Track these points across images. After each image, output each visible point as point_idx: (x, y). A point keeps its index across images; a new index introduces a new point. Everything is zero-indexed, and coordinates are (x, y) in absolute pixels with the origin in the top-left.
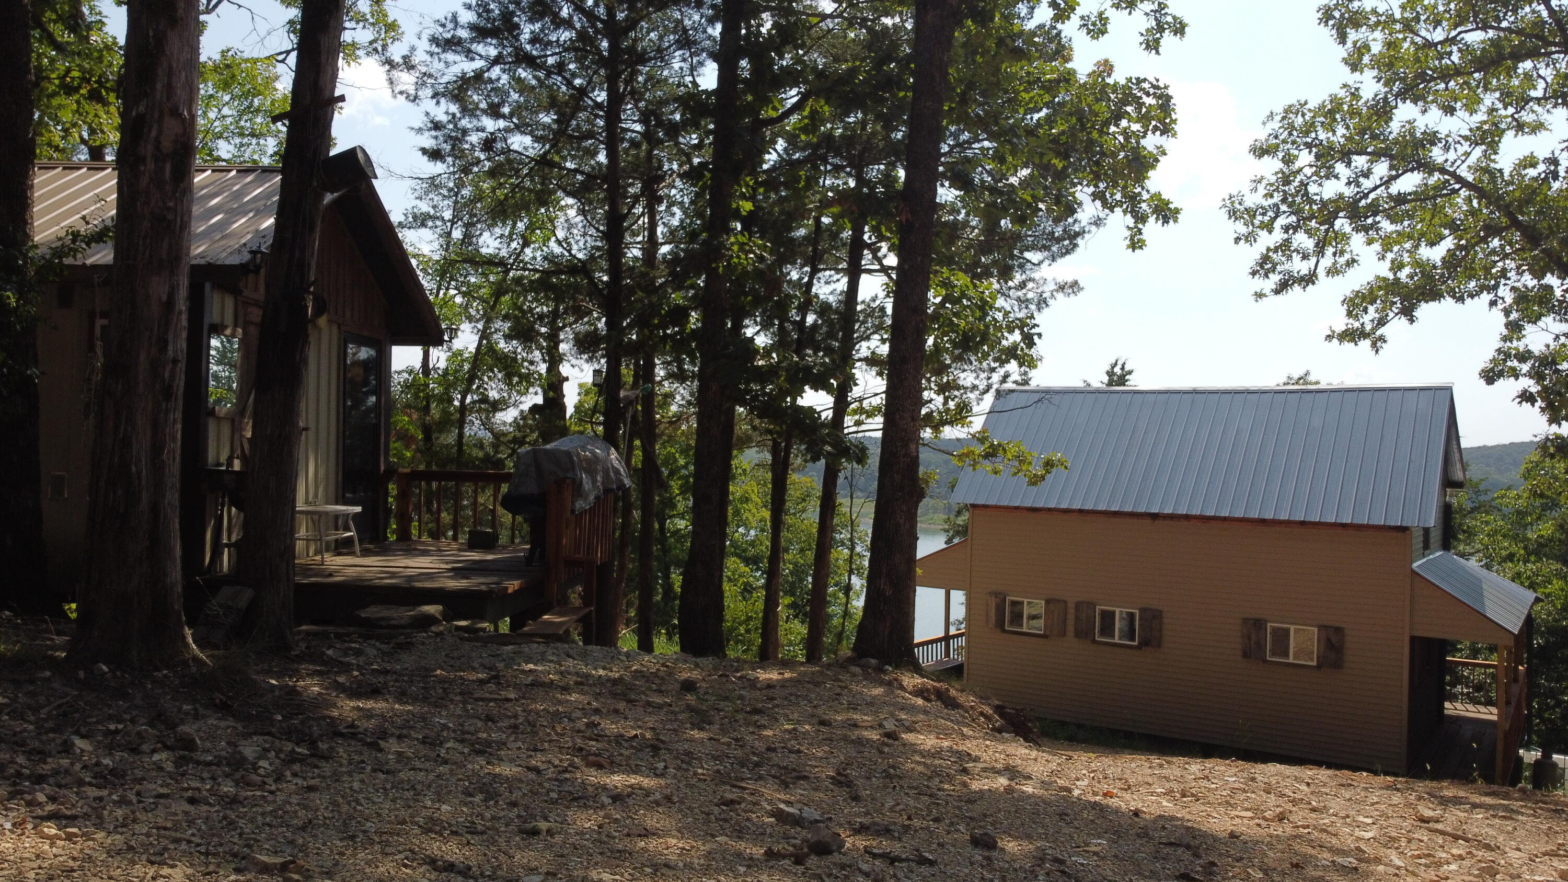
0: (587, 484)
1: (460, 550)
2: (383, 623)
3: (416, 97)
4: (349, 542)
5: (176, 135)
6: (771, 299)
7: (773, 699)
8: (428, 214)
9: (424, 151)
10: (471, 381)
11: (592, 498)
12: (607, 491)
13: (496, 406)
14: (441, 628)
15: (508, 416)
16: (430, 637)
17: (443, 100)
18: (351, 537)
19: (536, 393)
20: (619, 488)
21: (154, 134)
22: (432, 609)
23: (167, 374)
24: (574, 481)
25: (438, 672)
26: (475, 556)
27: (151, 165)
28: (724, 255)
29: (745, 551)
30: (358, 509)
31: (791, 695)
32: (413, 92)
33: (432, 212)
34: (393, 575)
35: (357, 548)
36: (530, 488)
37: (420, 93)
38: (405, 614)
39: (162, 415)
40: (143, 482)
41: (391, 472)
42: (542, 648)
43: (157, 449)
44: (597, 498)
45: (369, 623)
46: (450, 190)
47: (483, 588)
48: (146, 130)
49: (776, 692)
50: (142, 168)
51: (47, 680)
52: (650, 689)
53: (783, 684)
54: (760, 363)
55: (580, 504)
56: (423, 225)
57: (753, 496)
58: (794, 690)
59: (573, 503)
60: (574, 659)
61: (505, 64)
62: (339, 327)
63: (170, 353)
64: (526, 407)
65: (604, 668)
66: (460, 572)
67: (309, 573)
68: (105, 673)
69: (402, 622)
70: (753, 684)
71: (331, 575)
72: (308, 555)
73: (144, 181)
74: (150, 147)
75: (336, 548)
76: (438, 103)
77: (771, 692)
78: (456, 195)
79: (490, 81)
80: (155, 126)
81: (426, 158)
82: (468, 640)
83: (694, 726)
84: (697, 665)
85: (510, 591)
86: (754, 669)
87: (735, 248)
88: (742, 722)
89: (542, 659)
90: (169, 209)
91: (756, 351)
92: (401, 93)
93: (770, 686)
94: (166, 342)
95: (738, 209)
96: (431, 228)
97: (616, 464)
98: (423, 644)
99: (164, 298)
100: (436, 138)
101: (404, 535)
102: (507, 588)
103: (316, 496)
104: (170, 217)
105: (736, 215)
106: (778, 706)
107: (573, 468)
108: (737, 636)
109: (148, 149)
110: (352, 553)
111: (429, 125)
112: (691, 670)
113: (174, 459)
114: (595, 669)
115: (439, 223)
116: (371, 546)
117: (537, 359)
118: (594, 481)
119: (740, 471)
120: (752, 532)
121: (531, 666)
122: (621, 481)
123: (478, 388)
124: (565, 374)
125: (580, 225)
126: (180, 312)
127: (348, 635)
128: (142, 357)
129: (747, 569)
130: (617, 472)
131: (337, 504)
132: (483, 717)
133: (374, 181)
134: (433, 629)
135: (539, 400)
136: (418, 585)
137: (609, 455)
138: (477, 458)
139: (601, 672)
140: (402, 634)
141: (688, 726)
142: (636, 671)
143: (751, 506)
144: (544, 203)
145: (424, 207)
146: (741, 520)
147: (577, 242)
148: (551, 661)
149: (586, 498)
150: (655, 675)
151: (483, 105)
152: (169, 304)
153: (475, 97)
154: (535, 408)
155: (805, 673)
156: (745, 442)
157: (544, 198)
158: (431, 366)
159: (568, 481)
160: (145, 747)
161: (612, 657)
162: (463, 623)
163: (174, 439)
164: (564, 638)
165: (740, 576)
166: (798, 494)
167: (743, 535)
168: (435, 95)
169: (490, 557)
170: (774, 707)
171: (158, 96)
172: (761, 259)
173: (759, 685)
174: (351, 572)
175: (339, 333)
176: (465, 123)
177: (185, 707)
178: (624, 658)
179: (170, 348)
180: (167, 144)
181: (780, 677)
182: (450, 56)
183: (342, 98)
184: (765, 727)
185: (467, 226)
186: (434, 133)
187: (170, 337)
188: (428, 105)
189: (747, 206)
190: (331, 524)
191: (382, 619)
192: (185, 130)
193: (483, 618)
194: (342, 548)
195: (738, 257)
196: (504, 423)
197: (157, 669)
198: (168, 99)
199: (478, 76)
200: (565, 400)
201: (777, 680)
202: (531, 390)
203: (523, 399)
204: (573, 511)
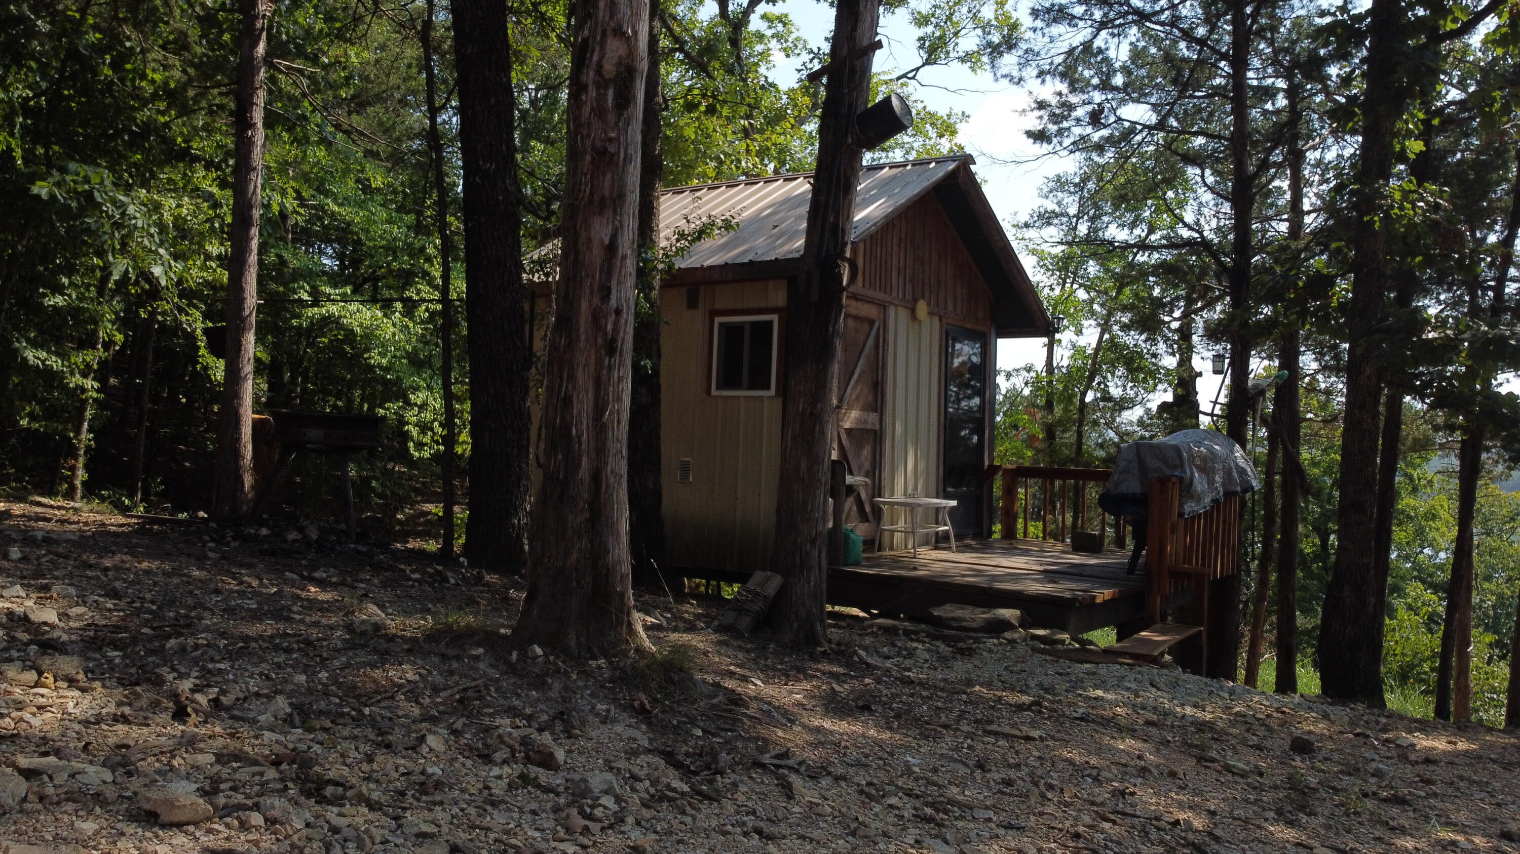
0: (1199, 482)
1: (1063, 552)
2: (954, 624)
3: (1020, 79)
4: (945, 537)
5: (620, 57)
6: (1449, 257)
7: (1429, 782)
8: (1053, 212)
9: (1029, 134)
10: (1091, 378)
11: (1207, 500)
12: (1229, 494)
13: (1123, 404)
14: (1016, 636)
15: (1134, 414)
16: (1001, 644)
17: (1048, 78)
18: (947, 532)
19: (1165, 391)
20: (1245, 491)
21: (595, 58)
22: (1009, 614)
23: (609, 327)
24: (1181, 480)
25: (977, 688)
26: (1076, 559)
27: (592, 93)
28: (1381, 207)
29: (1431, 575)
30: (954, 503)
31: (1461, 778)
32: (1015, 73)
33: (1057, 210)
34: (979, 573)
35: (953, 544)
36: (1132, 486)
37: (1024, 74)
38: (978, 616)
39: (605, 372)
40: (584, 447)
41: (994, 469)
42: (1123, 671)
43: (599, 408)
44: (1215, 501)
45: (939, 622)
46: (1076, 185)
47: (1068, 595)
48: (588, 55)
49: (1439, 773)
50: (584, 98)
51: (477, 658)
52: (1244, 742)
53: (1452, 759)
54: (1430, 335)
55: (1190, 507)
56: (1049, 224)
57: (1441, 512)
58: (1468, 773)
59: (1181, 505)
60: (1158, 689)
61: (1114, 27)
62: (940, 320)
63: (613, 303)
64: (1154, 406)
65: (1195, 706)
66: (1050, 575)
67: (899, 565)
68: (538, 657)
69: (974, 625)
70: (1404, 753)
71: (915, 569)
72: (906, 547)
73: (586, 110)
74: (592, 74)
75: (937, 541)
76: (1043, 81)
77: (1427, 771)
78: (1082, 190)
79: (1100, 51)
80: (598, 48)
81: (1031, 141)
82: (1042, 652)
83: (1281, 815)
84: (1326, 716)
85: (1098, 600)
86: (1410, 732)
87: (1398, 196)
88: (1365, 817)
89: (1119, 684)
90: (611, 140)
91: (1427, 322)
92: (1005, 76)
93: (1429, 760)
94: (609, 290)
95: (1403, 150)
96: (1056, 225)
97: (1241, 462)
98: (990, 651)
99: (607, 241)
100: (1041, 118)
101: (1009, 534)
102: (1095, 597)
103: (915, 488)
104: (612, 149)
105: (1402, 157)
106: (1435, 795)
107: (1182, 466)
108: (1419, 674)
109: (589, 76)
110: (949, 549)
111: (1034, 105)
112: (1316, 721)
113: (619, 423)
114: (1182, 705)
115: (1064, 219)
116: (973, 543)
117: (1160, 351)
118: (1211, 482)
119: (1423, 482)
120: (1442, 555)
121: (1100, 693)
122: (1248, 482)
123: (1099, 384)
124: (1198, 370)
125: (1212, 203)
126: (624, 257)
127: (916, 633)
128: (584, 306)
129: (1434, 597)
130: (1241, 472)
131: (937, 497)
132: (971, 763)
133: (972, 167)
134: (1007, 635)
135: (1169, 397)
136: (998, 585)
137: (1232, 452)
138: (1097, 459)
139: (1189, 710)
140: (970, 638)
141: (1271, 814)
142: (1237, 714)
143: (1438, 524)
144: (1169, 183)
145: (1050, 205)
146: (1426, 540)
147: (1208, 223)
148: (1128, 689)
149: (1199, 499)
150: (1262, 723)
151: (1095, 81)
152: (611, 248)
153: (1087, 73)
154: (1164, 407)
155: (1492, 745)
156: (1423, 446)
157: (1173, 179)
158: (1055, 365)
159: (1174, 479)
160: (498, 756)
161: (1211, 692)
162: (1041, 632)
163: (619, 399)
164: (1155, 661)
165: (1424, 604)
166: (1504, 511)
167: (1430, 557)
168: (1041, 74)
169: (1093, 561)
170: (1428, 796)
171: (601, 14)
172: (1436, 207)
173: (1412, 757)
174: (938, 567)
175: (941, 326)
176: (1074, 99)
177: (599, 706)
178: (1226, 696)
179: (613, 297)
180: (609, 68)
181: (1450, 748)
182: (1057, 29)
183: (879, 45)
184: (1403, 831)
185: (1092, 220)
186: (1037, 113)
187: (614, 283)
188: (1033, 84)
189: (1416, 146)
190: (932, 517)
191: (954, 619)
192: (630, 50)
193: (1063, 628)
194: (940, 542)
195: (1402, 208)
196: (1131, 423)
197: (595, 658)
198: (611, 17)
199: (1087, 46)
200: (1198, 397)
201: (1444, 752)
202: (1160, 387)
203: (1151, 396)
204: (1181, 515)
